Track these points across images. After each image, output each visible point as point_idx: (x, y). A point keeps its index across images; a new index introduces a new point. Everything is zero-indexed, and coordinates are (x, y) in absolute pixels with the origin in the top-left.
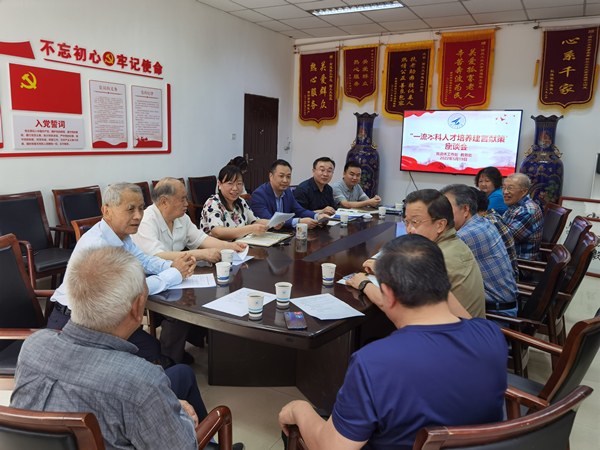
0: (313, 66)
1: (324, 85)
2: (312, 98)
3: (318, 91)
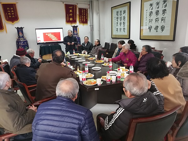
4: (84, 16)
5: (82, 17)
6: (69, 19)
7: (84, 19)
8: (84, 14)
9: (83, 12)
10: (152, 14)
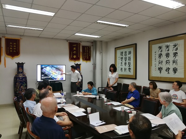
5: (85, 54)
6: (73, 57)
7: (87, 56)
8: (87, 51)
10: (161, 56)
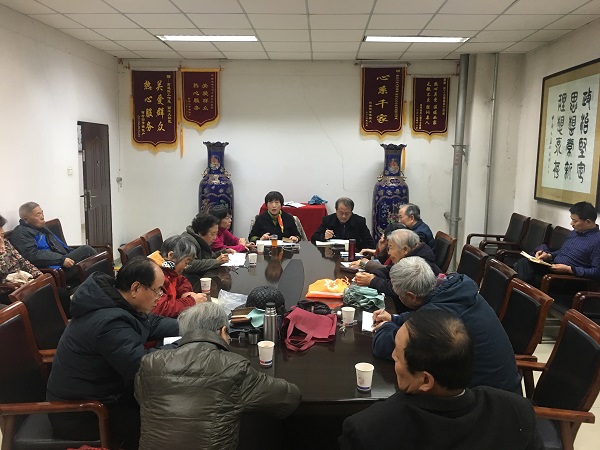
0: (147, 84)
1: (161, 106)
2: (147, 120)
3: (154, 113)
4: (432, 104)
5: (424, 109)
6: (375, 119)
7: (431, 116)
8: (432, 98)
9: (432, 92)
